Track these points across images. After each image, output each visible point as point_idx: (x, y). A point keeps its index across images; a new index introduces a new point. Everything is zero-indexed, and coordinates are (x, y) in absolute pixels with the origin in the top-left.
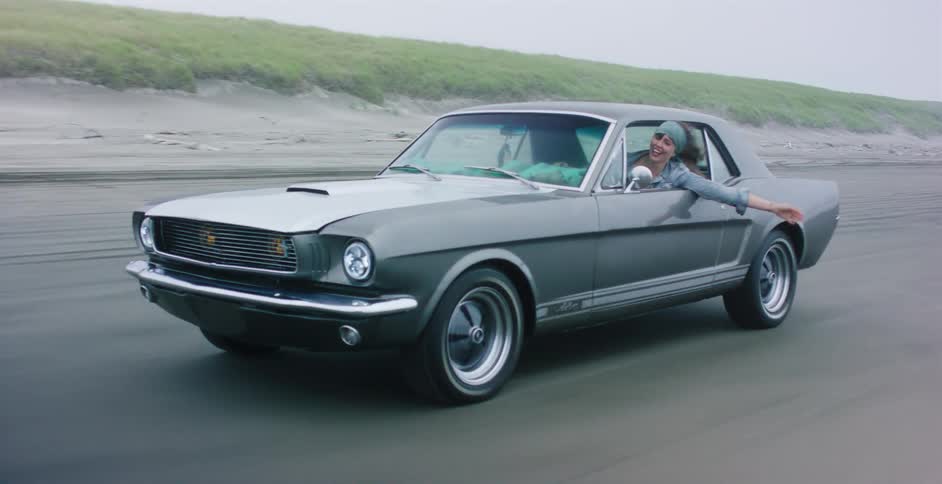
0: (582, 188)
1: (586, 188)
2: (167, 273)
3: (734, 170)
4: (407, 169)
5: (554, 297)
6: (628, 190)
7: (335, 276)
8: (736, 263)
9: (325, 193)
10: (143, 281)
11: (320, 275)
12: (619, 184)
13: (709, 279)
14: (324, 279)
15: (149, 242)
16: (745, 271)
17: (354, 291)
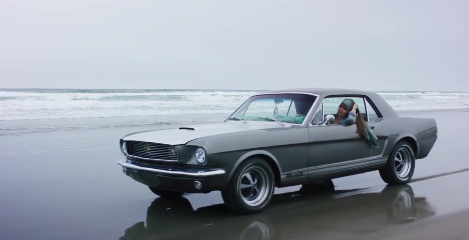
0: (302, 125)
1: (304, 125)
2: (133, 163)
3: (379, 115)
4: (235, 119)
5: (290, 170)
6: (324, 125)
7: (192, 162)
8: (381, 156)
9: (193, 129)
10: (124, 167)
11: (187, 161)
12: (321, 122)
13: (368, 163)
14: (188, 163)
15: (125, 151)
16: (386, 159)
17: (198, 167)
